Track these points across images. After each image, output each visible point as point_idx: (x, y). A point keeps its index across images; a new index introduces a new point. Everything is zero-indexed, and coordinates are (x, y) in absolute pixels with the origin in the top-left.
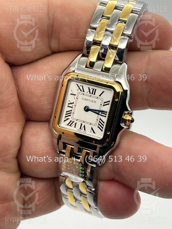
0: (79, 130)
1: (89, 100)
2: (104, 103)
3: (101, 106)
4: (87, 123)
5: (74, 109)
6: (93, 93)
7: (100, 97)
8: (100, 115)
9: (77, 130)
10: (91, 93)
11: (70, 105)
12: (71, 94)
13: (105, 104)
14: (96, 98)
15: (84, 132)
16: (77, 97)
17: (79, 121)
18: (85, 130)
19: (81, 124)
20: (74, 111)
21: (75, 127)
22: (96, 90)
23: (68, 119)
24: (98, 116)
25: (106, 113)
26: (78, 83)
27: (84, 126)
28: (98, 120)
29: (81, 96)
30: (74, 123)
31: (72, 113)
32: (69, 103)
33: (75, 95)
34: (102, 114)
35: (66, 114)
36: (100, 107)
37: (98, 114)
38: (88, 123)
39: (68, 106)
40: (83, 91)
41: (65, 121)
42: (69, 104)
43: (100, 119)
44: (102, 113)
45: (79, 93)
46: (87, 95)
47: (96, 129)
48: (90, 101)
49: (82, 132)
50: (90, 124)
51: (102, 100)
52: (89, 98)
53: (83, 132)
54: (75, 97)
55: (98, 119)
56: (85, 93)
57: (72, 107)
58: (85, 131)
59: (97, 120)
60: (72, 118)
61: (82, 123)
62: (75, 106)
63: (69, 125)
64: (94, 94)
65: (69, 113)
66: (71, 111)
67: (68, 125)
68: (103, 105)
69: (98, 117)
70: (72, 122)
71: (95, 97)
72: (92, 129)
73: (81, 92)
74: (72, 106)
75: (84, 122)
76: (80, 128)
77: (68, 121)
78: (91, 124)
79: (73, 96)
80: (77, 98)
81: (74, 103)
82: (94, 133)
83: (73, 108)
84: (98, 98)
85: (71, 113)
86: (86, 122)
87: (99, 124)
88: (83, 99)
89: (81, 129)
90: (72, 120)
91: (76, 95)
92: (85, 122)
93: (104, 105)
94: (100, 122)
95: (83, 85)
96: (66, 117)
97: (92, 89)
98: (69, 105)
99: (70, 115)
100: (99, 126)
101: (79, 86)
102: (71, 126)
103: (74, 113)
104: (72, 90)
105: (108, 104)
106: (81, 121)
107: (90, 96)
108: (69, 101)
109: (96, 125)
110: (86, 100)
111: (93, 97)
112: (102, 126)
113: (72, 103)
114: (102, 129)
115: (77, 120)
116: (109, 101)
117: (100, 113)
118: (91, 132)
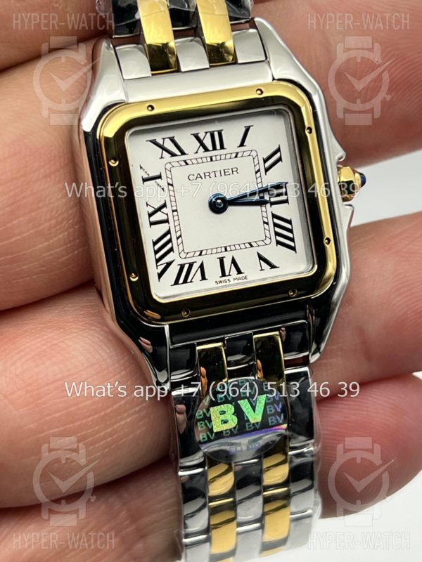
0: (220, 282)
1: (212, 175)
2: (265, 161)
3: (258, 174)
4: (238, 247)
5: (177, 223)
6: (218, 146)
7: (242, 149)
8: (268, 205)
9: (215, 285)
10: (210, 146)
11: (158, 217)
12: (145, 180)
13: (268, 164)
14: (234, 155)
15: (240, 281)
16: (170, 182)
17: (209, 252)
18: (239, 272)
19: (221, 260)
20: (178, 228)
21: (204, 278)
22: (223, 132)
23: (168, 264)
24: (264, 209)
26: (152, 137)
27: (234, 262)
28: (267, 224)
29: (180, 174)
30: (195, 267)
31: (174, 239)
32: (151, 210)
33: (159, 177)
35: (156, 252)
36: (259, 180)
37: (261, 203)
38: (242, 246)
39: (152, 224)
40: (178, 153)
41: (160, 275)
42: (150, 215)
43: (274, 216)
45: (169, 166)
46: (200, 161)
47: (274, 253)
48: (218, 174)
49: (234, 283)
50: (248, 246)
51: (254, 154)
52: (209, 167)
53: (236, 281)
54: (163, 182)
55: (266, 220)
56: (190, 155)
57: (167, 221)
58: (240, 276)
59: (264, 223)
60: (183, 255)
61: (221, 255)
62: (173, 211)
63: (181, 281)
64: (222, 147)
65: (164, 245)
66: (169, 232)
67: (176, 283)
68: (263, 170)
69: (265, 214)
70: (186, 266)
71: (228, 156)
72: (261, 258)
73: (175, 158)
74: (165, 217)
75: (226, 250)
76: (223, 274)
77: (173, 270)
78: (250, 244)
79: (154, 181)
80: (169, 184)
81: (168, 204)
82: (273, 267)
83: (171, 220)
84: (237, 153)
85: (170, 241)
86: (233, 248)
87: (277, 234)
88: (191, 177)
89: (227, 274)
90: (183, 262)
91: (163, 176)
92: (228, 248)
93: (267, 170)
94: (275, 225)
95: (171, 135)
96: (157, 261)
97: (209, 134)
98: (153, 219)
99: (171, 250)
100: (280, 239)
101: (160, 142)
102: (191, 282)
103: (180, 236)
104: (141, 167)
105: (280, 159)
106: (214, 251)
107: (212, 160)
108: (147, 205)
109: (268, 241)
110: (203, 176)
111: (223, 157)
112: (290, 235)
113: (159, 209)
114: (292, 244)
115: (200, 255)
116: (278, 150)
117: (267, 197)
118: (262, 270)
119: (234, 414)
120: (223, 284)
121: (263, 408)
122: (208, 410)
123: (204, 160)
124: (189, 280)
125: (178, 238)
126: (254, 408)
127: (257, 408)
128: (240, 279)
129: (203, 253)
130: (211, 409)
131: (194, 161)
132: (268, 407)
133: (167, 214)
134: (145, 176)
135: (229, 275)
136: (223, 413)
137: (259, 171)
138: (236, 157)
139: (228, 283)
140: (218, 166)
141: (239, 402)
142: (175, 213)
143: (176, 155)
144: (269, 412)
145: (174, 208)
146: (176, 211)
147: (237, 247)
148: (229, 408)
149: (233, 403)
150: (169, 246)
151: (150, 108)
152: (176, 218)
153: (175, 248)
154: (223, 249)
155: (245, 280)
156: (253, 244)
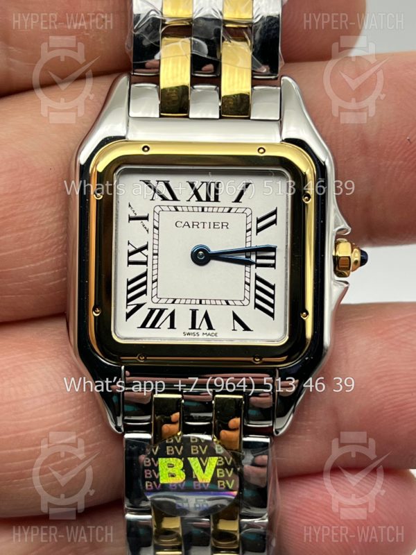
0: (189, 334)
1: (201, 225)
2: (259, 221)
3: (249, 233)
4: (215, 302)
5: (155, 267)
7: (237, 204)
8: (254, 266)
9: (182, 336)
11: (138, 257)
12: (131, 219)
13: (261, 225)
14: (227, 210)
15: (209, 337)
16: (156, 225)
17: (183, 301)
18: (210, 327)
19: (194, 313)
20: (155, 272)
21: (172, 326)
23: (139, 306)
24: (248, 269)
25: (272, 254)
26: (146, 178)
27: (206, 316)
28: (249, 285)
29: (167, 219)
30: (166, 314)
31: (149, 283)
32: (132, 249)
33: (146, 218)
34: (259, 261)
35: (129, 292)
36: (248, 239)
37: (247, 263)
38: (218, 302)
39: (130, 263)
41: (128, 315)
42: (130, 254)
43: (257, 278)
44: (257, 258)
45: (158, 209)
46: (191, 209)
47: (250, 314)
48: (207, 225)
49: (202, 338)
50: (224, 303)
51: (248, 212)
52: (200, 217)
53: (205, 336)
54: (149, 224)
55: (248, 281)
56: (182, 202)
57: (145, 263)
58: (211, 331)
59: (246, 283)
60: (155, 300)
61: (194, 307)
62: (154, 254)
63: (149, 325)
65: (138, 287)
66: (145, 274)
67: (143, 326)
68: (254, 230)
69: (248, 275)
70: (157, 312)
71: (221, 210)
72: (236, 317)
73: (166, 203)
74: (144, 259)
75: (201, 303)
76: (193, 327)
77: (141, 315)
78: (227, 302)
79: (140, 221)
80: (155, 227)
81: (150, 247)
82: (246, 328)
83: (150, 263)
84: (231, 209)
85: (145, 283)
86: (208, 302)
87: (257, 297)
88: (178, 224)
89: (197, 327)
90: (154, 306)
91: (151, 218)
92: (203, 302)
93: (258, 230)
94: (257, 287)
95: (166, 179)
96: (129, 300)
98: (132, 258)
99: (145, 292)
100: (258, 302)
102: (158, 328)
103: (156, 280)
104: (130, 206)
105: (275, 222)
106: (188, 301)
107: (203, 210)
108: (129, 243)
109: (246, 302)
110: (191, 226)
111: (215, 210)
112: (271, 300)
113: (140, 250)
114: (271, 310)
115: (173, 303)
116: (275, 212)
117: (253, 258)
118: (234, 330)
119: (182, 470)
120: (191, 336)
121: (213, 470)
122: (156, 460)
123: (196, 209)
124: (157, 326)
125: (153, 282)
126: (204, 468)
127: (207, 469)
128: (209, 334)
129: (177, 302)
130: (160, 460)
131: (185, 209)
132: (218, 470)
133: (147, 256)
134: (132, 215)
135: (199, 329)
136: (171, 466)
137: (250, 230)
138: (229, 211)
139: (196, 337)
140: (208, 217)
141: (189, 459)
142: (155, 257)
143: (167, 200)
144: (218, 476)
145: (155, 252)
146: (157, 254)
147: (213, 302)
148: (179, 463)
149: (183, 459)
150: (143, 288)
151: (146, 149)
152: (155, 262)
153: (149, 291)
154: (198, 302)
155: (215, 337)
156: (230, 302)
